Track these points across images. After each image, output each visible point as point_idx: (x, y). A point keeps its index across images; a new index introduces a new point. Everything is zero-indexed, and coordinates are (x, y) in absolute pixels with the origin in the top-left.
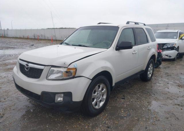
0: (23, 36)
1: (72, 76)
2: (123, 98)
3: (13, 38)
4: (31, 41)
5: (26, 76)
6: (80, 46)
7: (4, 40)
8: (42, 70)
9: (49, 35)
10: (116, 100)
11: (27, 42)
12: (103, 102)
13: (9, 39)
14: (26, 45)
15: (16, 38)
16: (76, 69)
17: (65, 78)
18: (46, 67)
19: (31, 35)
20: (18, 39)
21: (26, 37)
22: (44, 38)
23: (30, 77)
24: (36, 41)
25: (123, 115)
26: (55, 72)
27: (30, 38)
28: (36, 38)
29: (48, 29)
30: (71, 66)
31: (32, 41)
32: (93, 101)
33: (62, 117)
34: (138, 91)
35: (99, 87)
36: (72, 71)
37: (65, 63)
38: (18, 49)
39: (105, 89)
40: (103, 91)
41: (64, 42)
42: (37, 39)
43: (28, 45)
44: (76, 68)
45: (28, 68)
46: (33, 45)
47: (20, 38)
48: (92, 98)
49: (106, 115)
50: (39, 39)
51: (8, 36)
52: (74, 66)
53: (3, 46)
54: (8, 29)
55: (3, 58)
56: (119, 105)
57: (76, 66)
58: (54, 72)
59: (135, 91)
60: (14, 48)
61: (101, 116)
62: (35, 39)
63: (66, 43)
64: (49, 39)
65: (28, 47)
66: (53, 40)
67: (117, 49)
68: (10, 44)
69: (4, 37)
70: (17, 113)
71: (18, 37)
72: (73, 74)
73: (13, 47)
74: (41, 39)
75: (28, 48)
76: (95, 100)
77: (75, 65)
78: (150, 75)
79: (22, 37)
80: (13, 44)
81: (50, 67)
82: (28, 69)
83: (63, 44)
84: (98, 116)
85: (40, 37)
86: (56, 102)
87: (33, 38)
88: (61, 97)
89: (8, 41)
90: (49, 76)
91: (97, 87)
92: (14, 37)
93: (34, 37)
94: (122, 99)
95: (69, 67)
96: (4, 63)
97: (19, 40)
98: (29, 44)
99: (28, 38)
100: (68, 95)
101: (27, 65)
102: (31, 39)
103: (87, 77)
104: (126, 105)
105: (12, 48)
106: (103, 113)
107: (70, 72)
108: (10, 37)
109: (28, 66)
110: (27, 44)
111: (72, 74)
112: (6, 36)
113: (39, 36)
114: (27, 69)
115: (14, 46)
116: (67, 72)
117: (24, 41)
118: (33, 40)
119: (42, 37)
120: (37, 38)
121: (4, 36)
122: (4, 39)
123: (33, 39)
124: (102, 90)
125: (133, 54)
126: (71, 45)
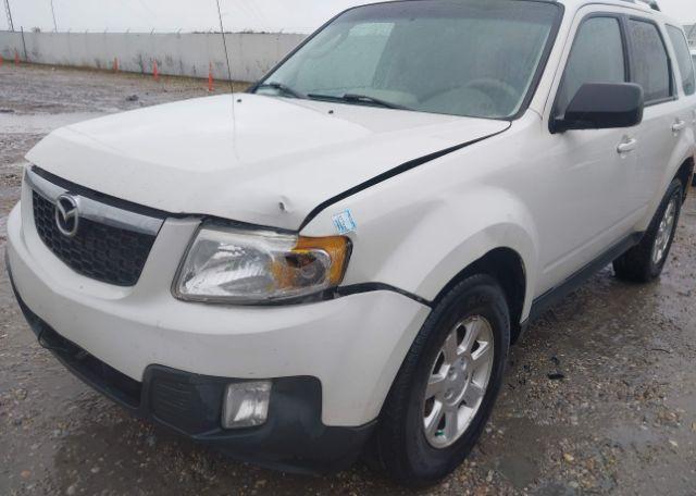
0: (98, 62)
1: (323, 286)
2: (555, 372)
3: (59, 67)
4: (128, 81)
5: (68, 264)
6: (351, 100)
7: (21, 76)
8: (147, 241)
9: (197, 62)
10: (523, 382)
11: (113, 85)
12: (472, 407)
13: (41, 71)
14: (107, 98)
15: (70, 68)
16: (347, 243)
17: (282, 293)
18: (169, 223)
19: (126, 59)
20: (76, 72)
21: (109, 67)
22: (178, 74)
23: (85, 274)
24: (148, 84)
25: (576, 479)
26: (225, 254)
27: (124, 69)
28: (148, 69)
29: (196, 33)
30: (319, 227)
31: (133, 81)
32: (428, 413)
33: (263, 482)
34: (618, 332)
35: (461, 333)
36: (324, 254)
37: (282, 206)
38: (74, 111)
39: (486, 343)
40: (475, 355)
41: (268, 82)
42: (152, 75)
43: (115, 99)
44: (347, 239)
45: (71, 219)
46: (133, 99)
47: (85, 69)
48: (426, 398)
49: (490, 478)
50: (160, 75)
51: (40, 61)
52: (339, 226)
53: (15, 99)
54: (37, 30)
55: (8, 148)
56: (544, 417)
57: (349, 226)
58: (218, 256)
59: (602, 332)
60: (57, 108)
61: (461, 482)
62: (143, 74)
63: (276, 86)
64: (199, 75)
65: (116, 106)
66: (213, 80)
67: (556, 126)
68: (46, 91)
69: (23, 62)
70: (35, 447)
71: (79, 63)
72: (329, 276)
73: (53, 106)
74: (167, 77)
75: (116, 109)
76: (438, 406)
77: (345, 217)
78: (660, 256)
79: (93, 64)
80: (56, 93)
81: (196, 223)
82: (70, 229)
83: (259, 91)
84: (447, 485)
85: (164, 64)
86: (227, 423)
87: (134, 70)
88: (257, 397)
89: (35, 78)
90: (190, 277)
91: (452, 337)
92: (63, 63)
93: (141, 64)
94: (552, 377)
95: (307, 231)
96: (8, 173)
97: (80, 78)
98: (117, 96)
99: (114, 71)
100: (301, 391)
101: (68, 205)
102: (129, 73)
103: (412, 291)
104: (580, 413)
105: (48, 107)
106: (470, 466)
107: (311, 259)
108: (47, 62)
109: (70, 212)
110: (109, 96)
111: (327, 273)
112: (32, 58)
113: (159, 64)
114: (69, 224)
115: (58, 99)
116: (292, 259)
117: (100, 79)
118: (134, 76)
119: (168, 65)
120: (152, 72)
121: (23, 59)
122: (24, 70)
123: (136, 73)
124: (475, 346)
125: (619, 151)
126: (306, 94)
